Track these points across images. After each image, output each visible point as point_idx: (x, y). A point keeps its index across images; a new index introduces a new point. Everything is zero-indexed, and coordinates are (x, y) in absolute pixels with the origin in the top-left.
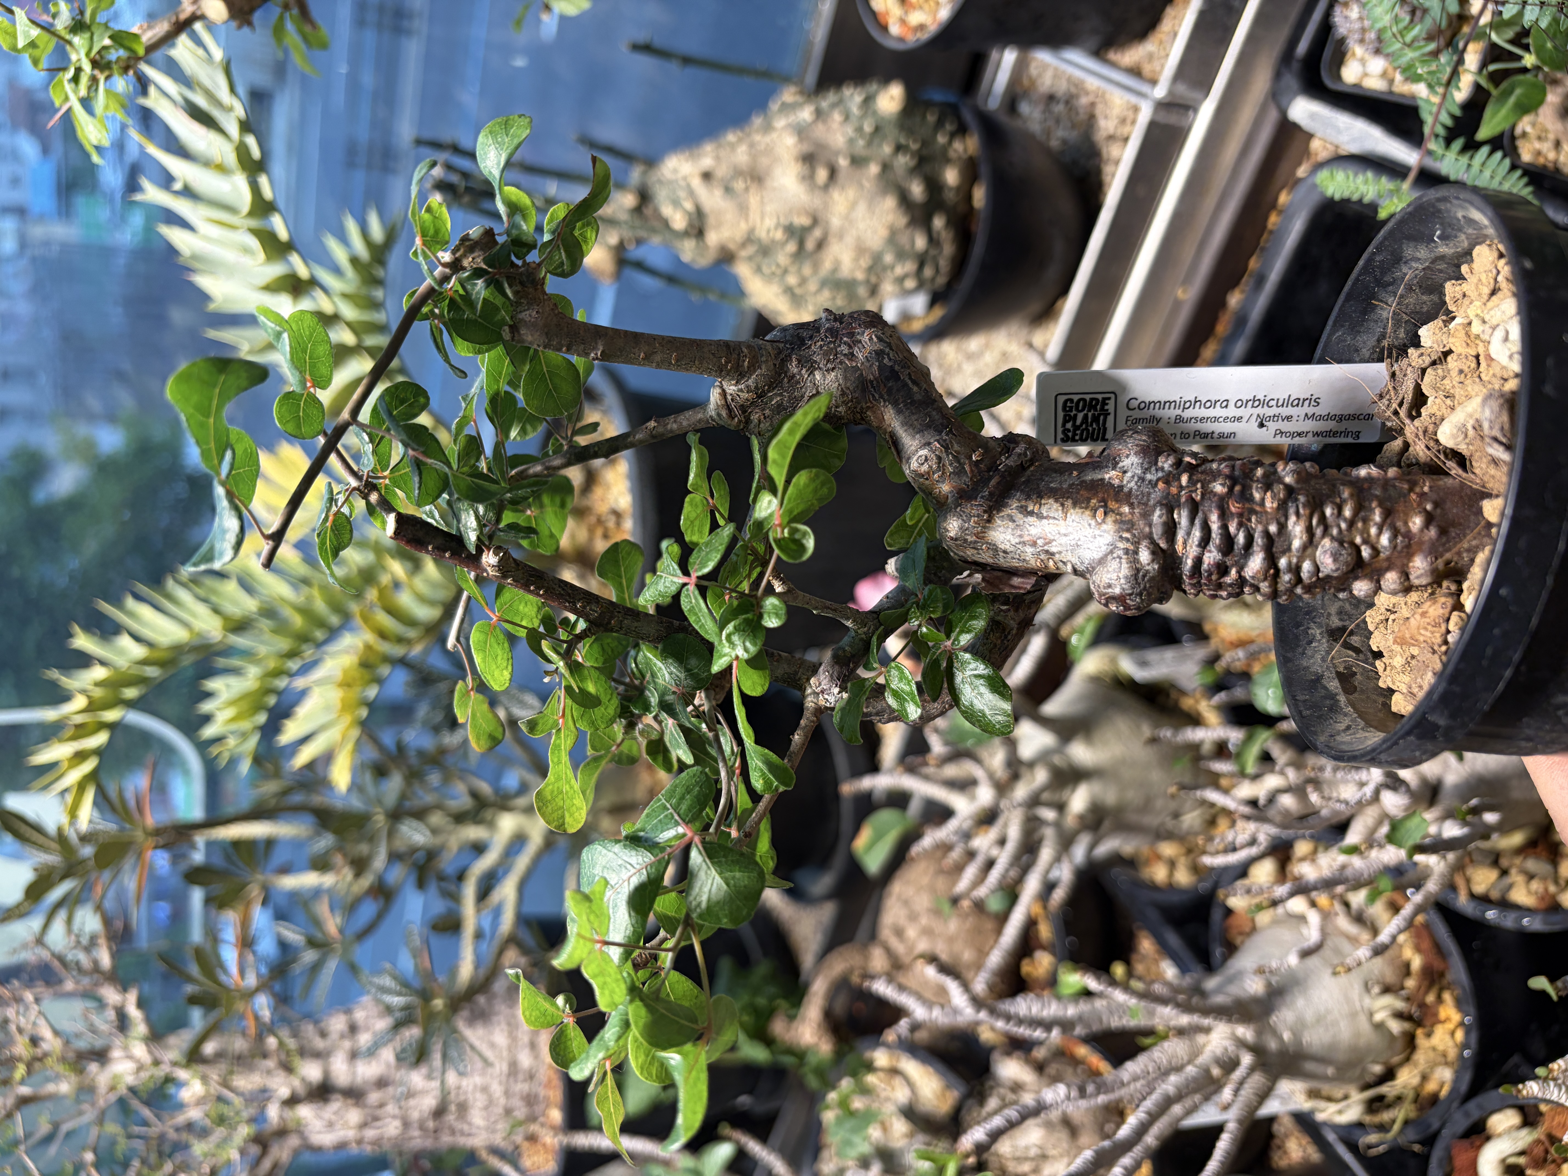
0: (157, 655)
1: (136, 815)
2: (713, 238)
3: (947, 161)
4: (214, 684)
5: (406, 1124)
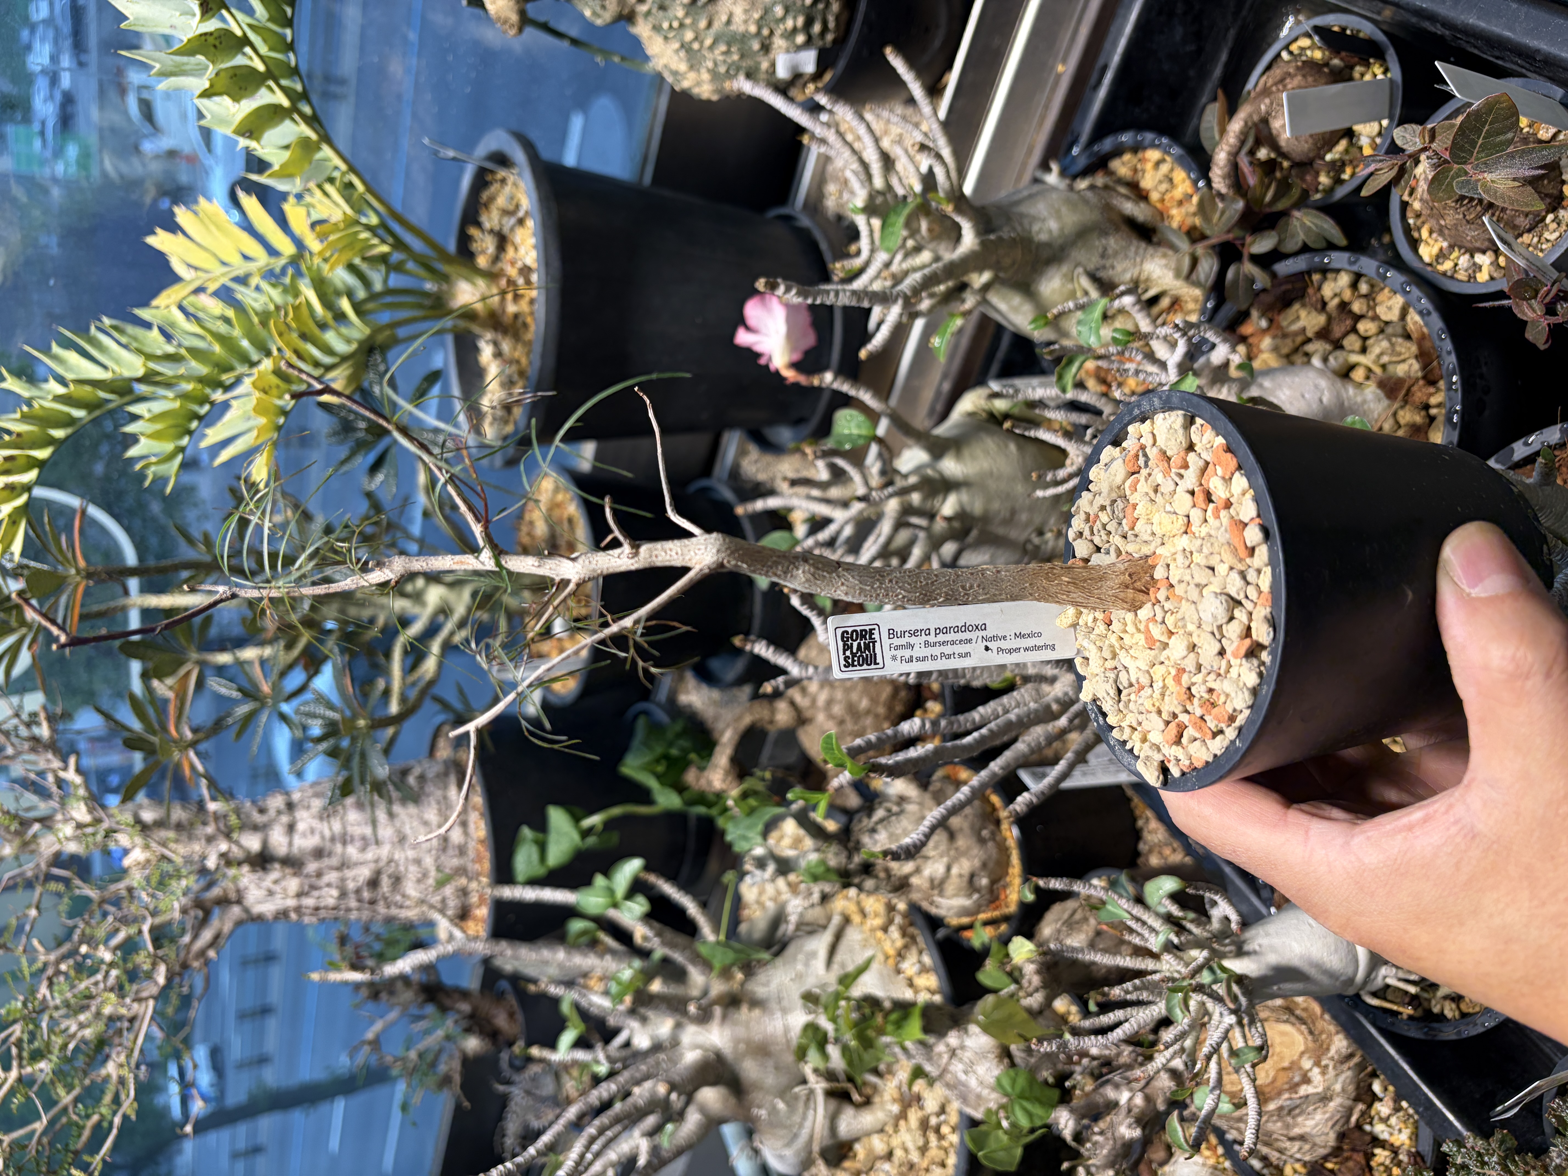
4: (137, 409)
5: (343, 894)
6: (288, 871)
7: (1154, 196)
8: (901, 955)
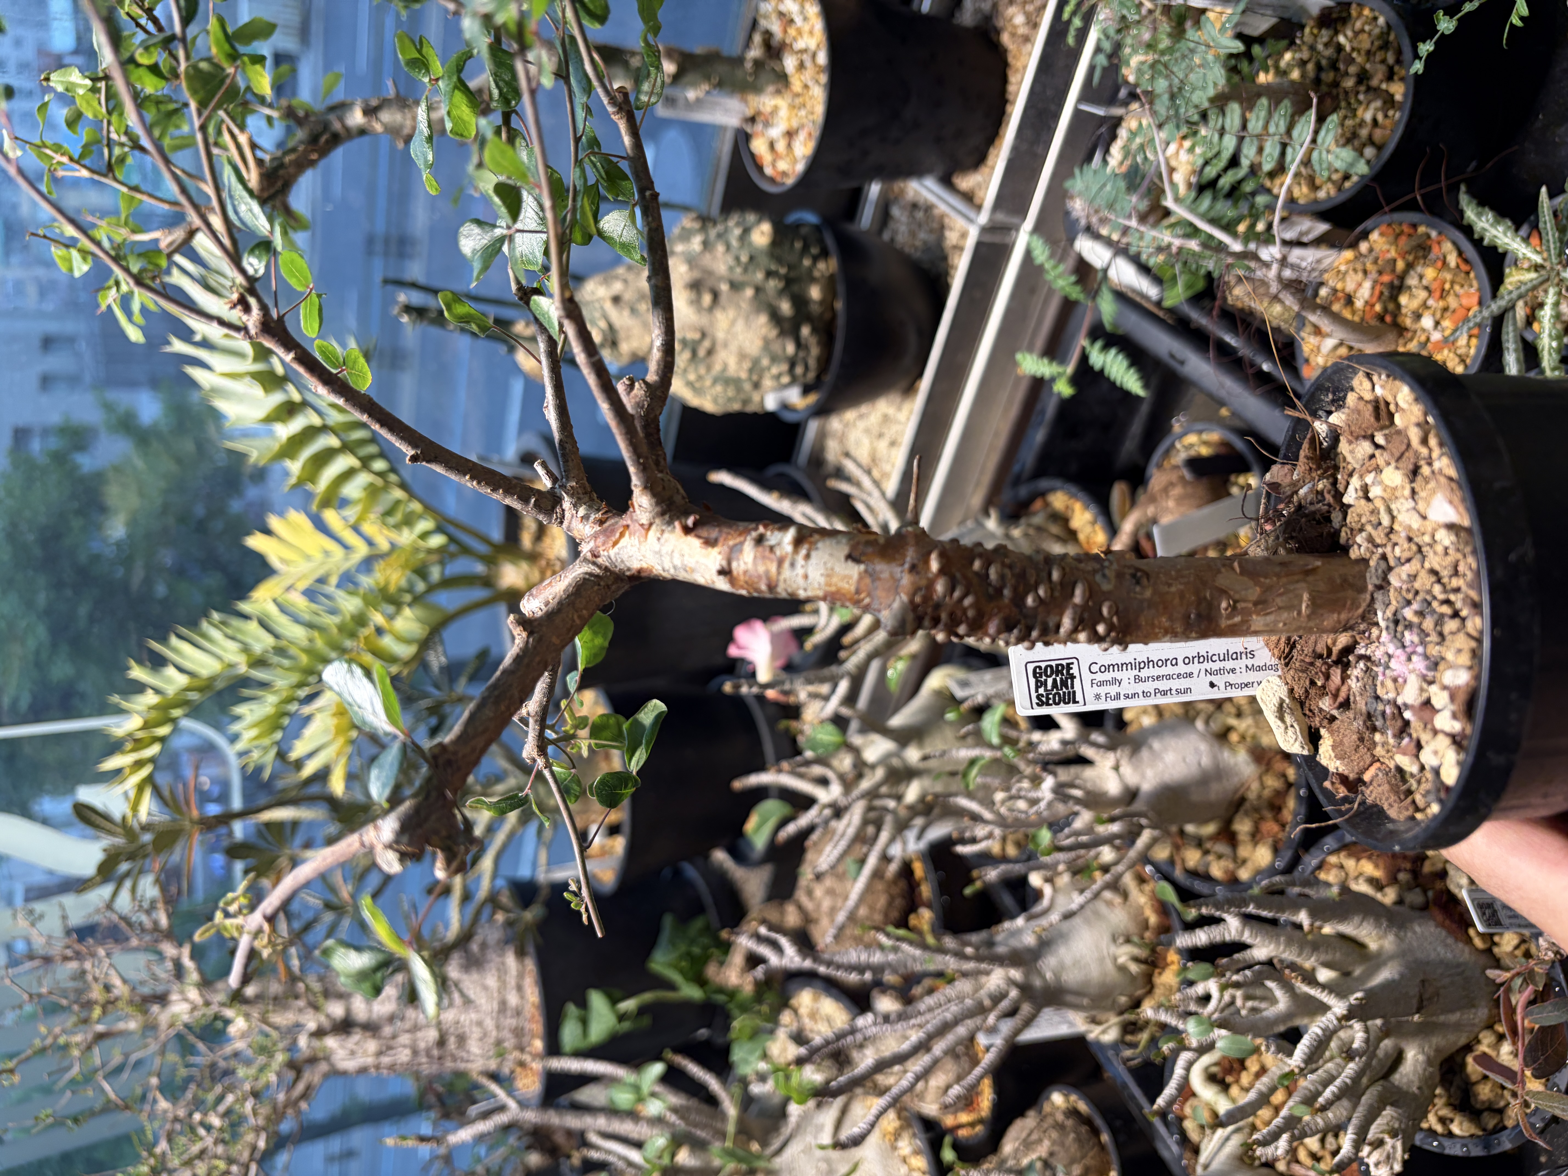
0: (197, 683)
1: (184, 808)
2: (625, 347)
3: (813, 280)
4: (241, 709)
5: (415, 1052)
6: (368, 1034)
7: (1082, 537)
8: (897, 1135)
